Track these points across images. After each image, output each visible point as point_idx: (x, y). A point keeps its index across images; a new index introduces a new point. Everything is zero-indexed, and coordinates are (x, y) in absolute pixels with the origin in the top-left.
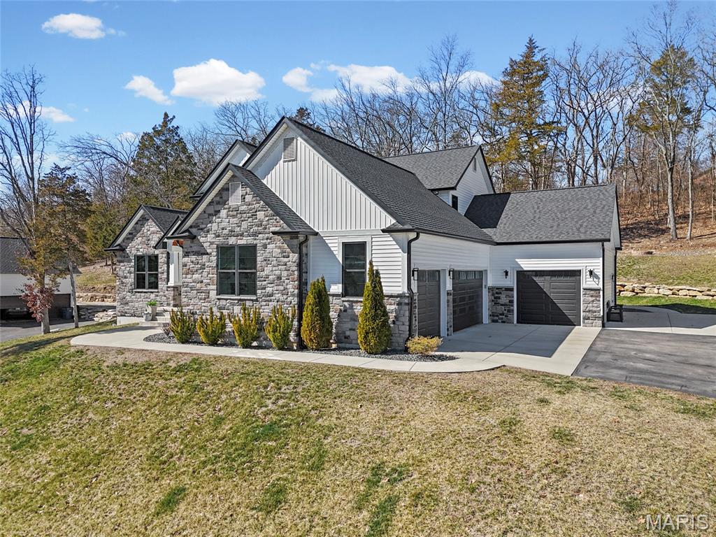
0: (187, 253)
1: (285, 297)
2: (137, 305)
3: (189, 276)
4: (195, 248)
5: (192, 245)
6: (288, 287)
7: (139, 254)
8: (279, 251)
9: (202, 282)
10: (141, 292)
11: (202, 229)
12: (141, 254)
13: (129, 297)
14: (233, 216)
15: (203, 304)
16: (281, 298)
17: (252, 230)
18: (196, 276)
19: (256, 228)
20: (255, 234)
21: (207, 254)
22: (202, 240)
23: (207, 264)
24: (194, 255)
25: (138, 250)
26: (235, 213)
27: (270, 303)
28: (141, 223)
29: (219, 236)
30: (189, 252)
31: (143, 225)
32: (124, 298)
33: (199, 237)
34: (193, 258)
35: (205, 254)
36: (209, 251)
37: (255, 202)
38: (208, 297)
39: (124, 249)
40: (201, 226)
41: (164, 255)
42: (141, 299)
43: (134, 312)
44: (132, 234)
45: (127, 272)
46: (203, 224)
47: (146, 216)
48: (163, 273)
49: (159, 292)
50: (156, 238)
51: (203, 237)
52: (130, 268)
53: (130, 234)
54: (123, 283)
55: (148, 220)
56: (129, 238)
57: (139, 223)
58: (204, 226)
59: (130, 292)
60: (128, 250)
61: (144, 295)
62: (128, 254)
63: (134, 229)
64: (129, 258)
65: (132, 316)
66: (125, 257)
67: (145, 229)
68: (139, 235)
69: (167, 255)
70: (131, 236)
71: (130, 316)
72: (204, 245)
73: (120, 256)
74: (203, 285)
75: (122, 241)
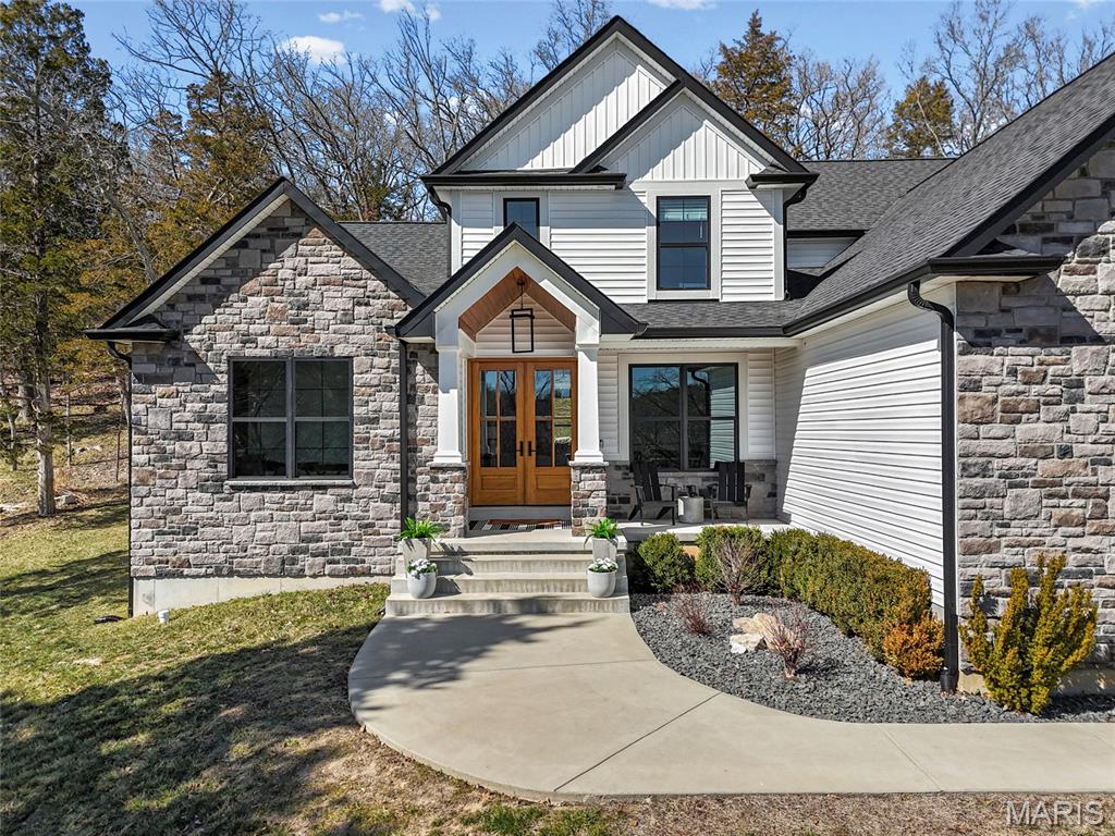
0: (980, 333)
2: (241, 534)
3: (998, 429)
4: (1030, 316)
7: (250, 352)
9: (1066, 452)
10: (265, 489)
11: (1068, 241)
12: (267, 352)
13: (197, 505)
15: (1072, 543)
18: (1032, 430)
22: (1066, 283)
23: (1092, 383)
24: (1022, 343)
25: (248, 339)
28: (266, 244)
30: (997, 333)
31: (274, 253)
32: (177, 512)
33: (1052, 273)
34: (1022, 356)
35: (1081, 340)
36: (1099, 328)
38: (1104, 516)
39: (176, 336)
40: (1066, 228)
41: (377, 361)
42: (267, 513)
43: (230, 560)
44: (216, 281)
45: (188, 416)
46: (1071, 217)
47: (288, 222)
48: (375, 421)
49: (354, 486)
50: (339, 300)
51: (1072, 272)
52: (207, 401)
53: (205, 281)
54: (163, 456)
55: (300, 236)
56: (201, 298)
57: (252, 243)
58: (1078, 228)
59: (202, 489)
60: (194, 339)
61: (277, 496)
62: (194, 353)
63: (228, 266)
64: (199, 368)
65: (218, 573)
66: (176, 362)
67: (285, 267)
68: (252, 285)
69: (395, 363)
70: (212, 289)
71: (206, 576)
72: (1080, 304)
73: (151, 360)
74: (1075, 463)
75: (171, 305)
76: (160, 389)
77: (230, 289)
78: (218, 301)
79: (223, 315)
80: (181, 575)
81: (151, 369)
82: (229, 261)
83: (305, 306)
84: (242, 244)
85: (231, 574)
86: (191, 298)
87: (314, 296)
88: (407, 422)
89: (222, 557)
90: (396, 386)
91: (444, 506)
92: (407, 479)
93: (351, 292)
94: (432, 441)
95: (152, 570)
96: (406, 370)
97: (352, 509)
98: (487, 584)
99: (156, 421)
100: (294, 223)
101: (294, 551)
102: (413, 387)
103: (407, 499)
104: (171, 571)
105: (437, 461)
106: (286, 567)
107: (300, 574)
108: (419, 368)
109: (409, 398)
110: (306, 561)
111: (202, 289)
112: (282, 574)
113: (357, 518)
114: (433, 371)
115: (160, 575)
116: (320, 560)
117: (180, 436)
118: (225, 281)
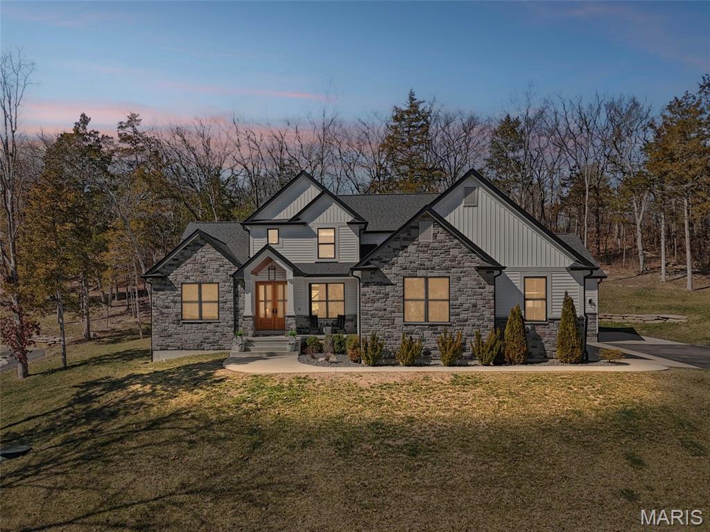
0: (366, 283)
1: (481, 322)
3: (370, 305)
4: (377, 279)
5: (372, 276)
6: (484, 313)
7: (188, 281)
8: (475, 283)
9: (385, 310)
11: (385, 262)
12: (193, 282)
13: (172, 328)
14: (424, 252)
15: (386, 330)
16: (477, 323)
17: (444, 265)
18: (378, 305)
19: (449, 263)
20: (447, 268)
21: (392, 284)
22: (385, 272)
23: (391, 294)
24: (375, 285)
25: (187, 277)
26: (426, 249)
27: (465, 327)
28: (193, 248)
29: (406, 269)
30: (370, 283)
31: (195, 251)
32: (166, 330)
33: (382, 269)
34: (375, 288)
35: (388, 285)
36: (392, 282)
37: (448, 241)
38: (393, 324)
39: (166, 277)
40: (384, 259)
41: (227, 284)
42: (193, 331)
43: (182, 345)
44: (177, 260)
45: (169, 301)
46: (386, 257)
47: (199, 242)
48: (226, 302)
49: (220, 322)
50: (215, 265)
51: (386, 269)
52: (175, 296)
53: (174, 260)
54: (162, 313)
55: (203, 246)
56: (173, 265)
57: (188, 248)
58: (387, 259)
59: (174, 324)
60: (171, 278)
61: (196, 325)
62: (171, 282)
63: (181, 255)
64: (172, 286)
65: (178, 349)
66: (165, 285)
67: (198, 255)
68: (188, 261)
69: (232, 284)
70: (176, 262)
71: (175, 350)
72: (388, 276)
73: (157, 284)
74: (387, 312)
75: (164, 267)
76: (160, 293)
77: (182, 262)
78: (178, 266)
79: (180, 270)
80: (167, 350)
81: (157, 287)
82: (182, 254)
83: (205, 267)
84: (185, 249)
85: (182, 349)
86: (170, 265)
87: (207, 264)
88: (236, 303)
89: (179, 344)
90: (232, 292)
91: (247, 328)
92: (236, 320)
93: (218, 263)
94: (243, 309)
95: (159, 348)
96: (235, 287)
97: (219, 329)
98: (259, 349)
99: (159, 303)
100: (201, 242)
101: (202, 342)
102: (238, 292)
103: (236, 326)
104: (164, 348)
105: (245, 315)
106: (199, 347)
107: (203, 349)
108: (239, 286)
109: (236, 295)
110: (205, 345)
111: (173, 262)
112: (198, 349)
113: (220, 332)
114: (244, 287)
115: (161, 350)
116: (210, 345)
117: (167, 307)
118: (180, 260)
